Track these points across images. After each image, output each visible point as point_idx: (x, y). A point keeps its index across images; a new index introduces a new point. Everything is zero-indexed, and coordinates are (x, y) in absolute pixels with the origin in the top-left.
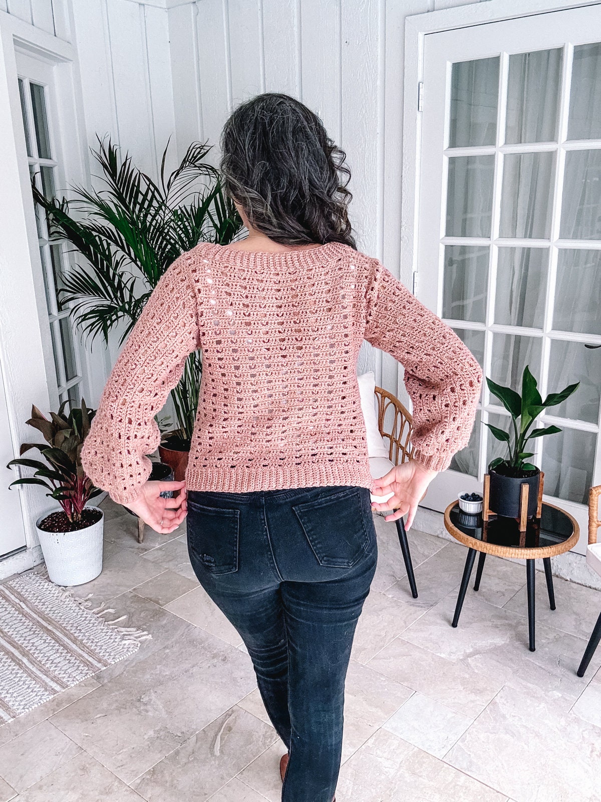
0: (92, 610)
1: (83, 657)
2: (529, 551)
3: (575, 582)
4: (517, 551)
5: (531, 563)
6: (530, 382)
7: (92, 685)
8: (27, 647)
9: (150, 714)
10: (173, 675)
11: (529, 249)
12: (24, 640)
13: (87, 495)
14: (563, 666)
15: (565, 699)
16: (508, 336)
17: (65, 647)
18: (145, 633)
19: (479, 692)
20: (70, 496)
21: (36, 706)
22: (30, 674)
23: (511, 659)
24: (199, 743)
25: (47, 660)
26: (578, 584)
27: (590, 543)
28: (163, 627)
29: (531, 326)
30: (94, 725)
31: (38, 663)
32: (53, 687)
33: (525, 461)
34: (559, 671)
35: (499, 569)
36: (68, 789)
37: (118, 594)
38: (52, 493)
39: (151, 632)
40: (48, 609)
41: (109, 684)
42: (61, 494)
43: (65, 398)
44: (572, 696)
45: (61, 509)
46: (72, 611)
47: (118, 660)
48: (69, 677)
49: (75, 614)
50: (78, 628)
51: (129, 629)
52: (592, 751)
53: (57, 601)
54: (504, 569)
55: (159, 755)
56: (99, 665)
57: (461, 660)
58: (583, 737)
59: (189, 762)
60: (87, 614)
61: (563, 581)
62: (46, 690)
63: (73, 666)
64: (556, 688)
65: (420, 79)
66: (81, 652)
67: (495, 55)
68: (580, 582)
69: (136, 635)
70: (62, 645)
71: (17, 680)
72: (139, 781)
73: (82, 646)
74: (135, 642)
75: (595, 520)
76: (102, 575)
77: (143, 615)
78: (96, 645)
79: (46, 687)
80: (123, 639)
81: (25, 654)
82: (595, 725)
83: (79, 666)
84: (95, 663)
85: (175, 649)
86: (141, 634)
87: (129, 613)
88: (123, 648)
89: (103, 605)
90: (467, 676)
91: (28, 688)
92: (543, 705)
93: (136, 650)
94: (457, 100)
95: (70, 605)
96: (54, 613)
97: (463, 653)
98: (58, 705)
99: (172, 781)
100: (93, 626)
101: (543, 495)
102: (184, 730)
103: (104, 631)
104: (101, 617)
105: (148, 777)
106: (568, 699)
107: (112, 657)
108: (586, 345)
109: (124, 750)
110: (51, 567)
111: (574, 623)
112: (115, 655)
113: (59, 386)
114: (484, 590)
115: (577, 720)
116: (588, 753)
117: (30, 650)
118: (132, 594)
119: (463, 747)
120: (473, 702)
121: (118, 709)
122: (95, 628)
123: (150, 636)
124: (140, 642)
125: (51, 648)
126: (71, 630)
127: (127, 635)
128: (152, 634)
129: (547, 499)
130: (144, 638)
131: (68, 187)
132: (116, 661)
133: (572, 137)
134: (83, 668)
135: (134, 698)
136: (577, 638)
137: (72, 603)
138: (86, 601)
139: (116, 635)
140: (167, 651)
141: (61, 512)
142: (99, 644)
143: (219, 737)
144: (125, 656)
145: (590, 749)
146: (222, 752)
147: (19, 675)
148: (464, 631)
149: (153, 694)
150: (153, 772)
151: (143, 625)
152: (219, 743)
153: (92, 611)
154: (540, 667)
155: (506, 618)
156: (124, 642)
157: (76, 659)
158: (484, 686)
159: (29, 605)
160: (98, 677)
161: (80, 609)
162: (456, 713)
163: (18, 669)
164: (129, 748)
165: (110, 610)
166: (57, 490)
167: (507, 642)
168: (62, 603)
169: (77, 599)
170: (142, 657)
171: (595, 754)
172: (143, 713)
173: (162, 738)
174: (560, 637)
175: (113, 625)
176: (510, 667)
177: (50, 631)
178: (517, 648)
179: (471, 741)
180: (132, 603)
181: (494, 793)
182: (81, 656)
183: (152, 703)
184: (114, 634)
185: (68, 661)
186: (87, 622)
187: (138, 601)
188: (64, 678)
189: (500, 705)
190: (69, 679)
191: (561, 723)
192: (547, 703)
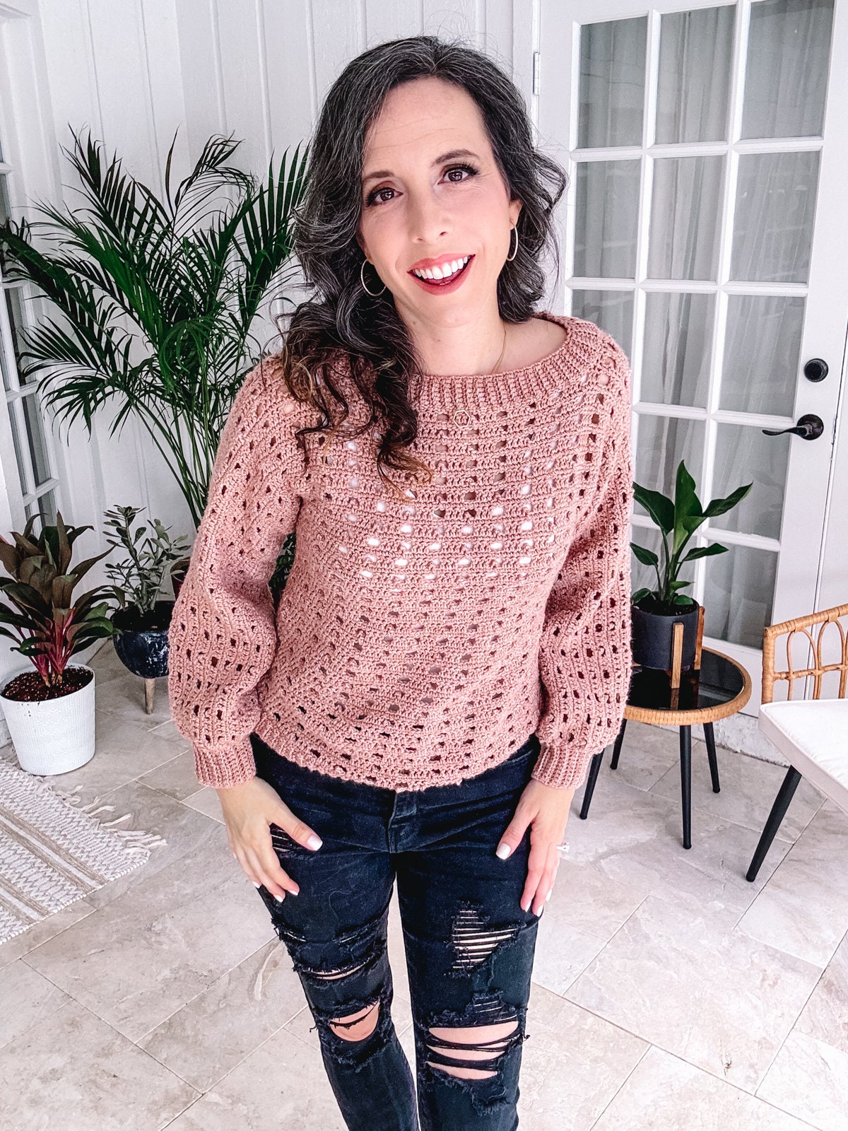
0: (82, 807)
1: (70, 872)
2: (682, 714)
3: (747, 755)
4: (666, 714)
5: (686, 729)
6: (686, 483)
7: (83, 910)
9: (165, 947)
10: (196, 894)
11: (689, 295)
13: (70, 649)
14: (728, 868)
15: (729, 911)
16: (661, 419)
17: (44, 859)
18: (158, 837)
19: (613, 904)
20: (46, 651)
21: (5, 940)
23: (659, 861)
24: (233, 984)
25: (19, 878)
26: (752, 756)
27: (763, 702)
28: (182, 828)
29: (691, 405)
30: (87, 964)
31: (6, 882)
32: (28, 914)
33: (680, 592)
34: (721, 874)
35: (646, 739)
36: (51, 1051)
37: (117, 785)
38: (19, 646)
39: (166, 835)
40: (19, 808)
41: (107, 909)
42: (33, 647)
43: (35, 510)
44: (739, 907)
45: (34, 669)
46: (53, 810)
47: (119, 876)
48: (50, 900)
49: (58, 814)
50: (62, 833)
51: (134, 833)
52: (763, 980)
53: (32, 796)
54: (652, 738)
55: (177, 1002)
56: (93, 883)
57: (591, 863)
58: (752, 961)
59: (219, 1010)
60: (74, 813)
61: (731, 753)
62: (18, 919)
63: (56, 885)
64: (719, 897)
65: (535, 47)
66: (66, 865)
67: (641, 14)
68: (754, 754)
69: (144, 841)
70: (39, 857)
72: (150, 1037)
73: (69, 857)
74: (142, 850)
75: (771, 671)
76: (96, 759)
77: (153, 812)
78: (88, 856)
79: (17, 915)
80: (126, 847)
82: (768, 944)
83: (64, 885)
84: (87, 880)
85: (199, 859)
86: (153, 838)
87: (134, 811)
88: (126, 859)
89: (97, 800)
90: (599, 884)
92: (700, 920)
93: (145, 861)
94: (589, 75)
95: (49, 802)
96: (27, 813)
97: (594, 853)
98: (36, 938)
99: (196, 1035)
100: (83, 830)
101: (704, 637)
102: (212, 967)
103: (98, 836)
104: (94, 817)
105: (163, 1031)
106: (732, 910)
107: (110, 872)
108: (764, 431)
109: (129, 997)
110: (22, 750)
111: (744, 810)
112: (115, 869)
113: (24, 494)
114: (623, 768)
115: (744, 939)
116: (758, 982)
118: (138, 785)
119: (591, 979)
120: (606, 918)
121: (120, 941)
122: (86, 832)
123: (164, 841)
124: (149, 849)
125: (24, 861)
126: (52, 835)
127: (131, 841)
128: (168, 839)
129: (709, 643)
130: (155, 844)
131: (30, 204)
132: (117, 877)
133: (747, 135)
134: (70, 888)
135: (143, 927)
136: (747, 829)
137: (52, 798)
138: (73, 795)
139: (116, 841)
140: (188, 861)
141: (34, 673)
142: (92, 854)
143: (260, 976)
144: (129, 870)
145: (761, 977)
146: (264, 994)
148: (595, 823)
149: (168, 920)
150: (169, 1025)
151: (156, 826)
152: (261, 983)
153: (82, 809)
154: (697, 869)
155: (653, 805)
156: (127, 851)
157: (59, 875)
158: (622, 897)
160: (91, 900)
161: (64, 807)
162: (583, 935)
164: (136, 993)
165: (107, 808)
166: (27, 642)
167: (654, 838)
168: (39, 799)
169: (59, 793)
170: (153, 871)
171: (766, 983)
172: (156, 945)
173: (182, 978)
174: (725, 829)
175: (111, 827)
176: (656, 870)
177: (23, 837)
178: (667, 844)
179: (602, 969)
180: (138, 796)
181: (631, 1038)
182: (67, 871)
183: (167, 932)
184: (113, 840)
185: (48, 879)
186: (74, 825)
187: (146, 795)
188: (43, 901)
189: (642, 921)
190: (50, 903)
191: (723, 943)
192: (705, 917)
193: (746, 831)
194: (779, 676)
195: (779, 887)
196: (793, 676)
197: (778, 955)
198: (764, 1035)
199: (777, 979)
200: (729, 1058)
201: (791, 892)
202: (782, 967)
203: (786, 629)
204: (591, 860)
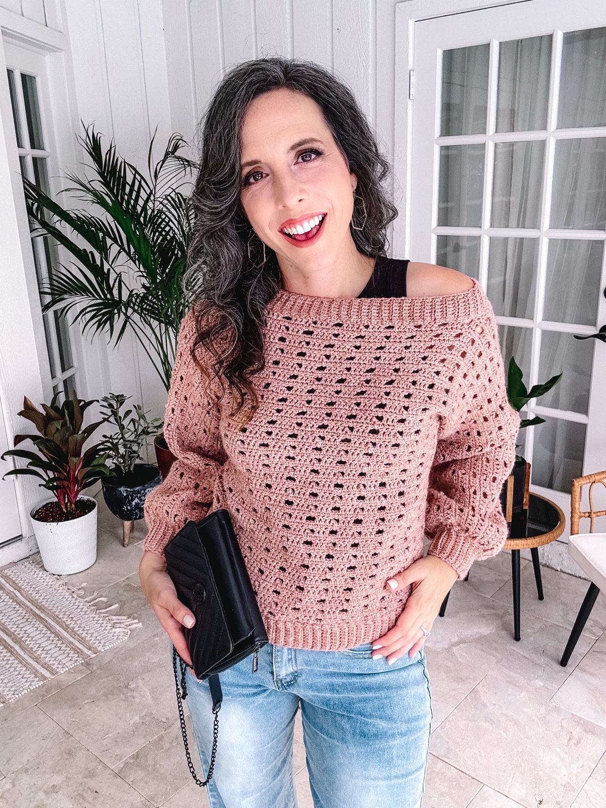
0: (84, 597)
1: (74, 644)
2: (512, 542)
3: (565, 573)
5: (517, 552)
6: (515, 373)
7: (81, 671)
8: (19, 634)
9: (137, 700)
10: (161, 663)
11: (522, 239)
12: (17, 627)
13: (80, 486)
14: (547, 656)
15: (546, 688)
16: (503, 327)
17: (57, 635)
18: (136, 621)
19: (461, 680)
20: (64, 487)
21: (26, 692)
22: (21, 661)
23: (496, 649)
25: (38, 647)
26: (568, 574)
27: (572, 534)
29: (523, 316)
30: (82, 711)
31: (30, 650)
32: (43, 673)
34: (542, 660)
36: (53, 772)
37: (111, 583)
38: (45, 483)
39: (142, 620)
40: (42, 598)
41: (98, 671)
42: (55, 484)
43: (61, 388)
44: (554, 685)
45: (56, 500)
47: (108, 648)
48: (59, 664)
49: (68, 602)
50: (71, 616)
51: (120, 618)
52: (570, 740)
53: (51, 589)
55: (143, 740)
56: (89, 653)
57: (446, 649)
59: (172, 747)
60: (79, 602)
61: (553, 571)
62: (36, 676)
63: (64, 653)
64: (539, 677)
66: (72, 639)
67: (485, 43)
68: (570, 572)
69: (127, 624)
70: (53, 633)
71: (8, 666)
72: (122, 765)
73: (73, 633)
74: (125, 630)
75: (577, 511)
76: (97, 564)
77: (134, 603)
78: (87, 633)
79: (36, 673)
80: (114, 627)
81: (17, 641)
82: (574, 713)
83: (69, 654)
84: (85, 650)
86: (131, 622)
87: (121, 601)
88: (113, 636)
89: (96, 594)
90: (450, 664)
91: (19, 674)
92: (524, 694)
93: (126, 638)
94: (448, 83)
95: (63, 594)
96: (47, 601)
97: (448, 642)
98: (48, 691)
99: (155, 765)
100: (85, 614)
101: (530, 485)
102: (169, 715)
103: (95, 619)
104: (93, 605)
105: (132, 761)
106: (549, 687)
107: (102, 645)
108: (575, 337)
109: (110, 735)
110: (45, 556)
111: (561, 613)
112: (105, 643)
113: (53, 377)
114: (473, 580)
115: (557, 709)
116: (566, 741)
117: (22, 637)
118: (125, 583)
119: (442, 734)
120: (454, 690)
121: (106, 695)
122: (87, 616)
123: (140, 624)
124: (130, 629)
125: (42, 635)
126: (63, 618)
127: (118, 623)
128: (143, 622)
129: (534, 489)
130: (134, 626)
132: (106, 649)
133: (561, 126)
134: (73, 655)
135: (122, 685)
136: (562, 627)
137: (65, 591)
138: (79, 589)
139: (107, 623)
140: (157, 639)
141: (55, 502)
142: (90, 632)
144: (115, 644)
145: (568, 737)
147: (10, 662)
148: (450, 620)
149: (140, 681)
150: (136, 757)
151: (135, 613)
153: (85, 600)
154: (524, 656)
155: (493, 608)
156: (114, 630)
157: (66, 646)
158: (467, 675)
159: (24, 593)
160: (88, 664)
161: (73, 597)
162: (437, 701)
163: (10, 656)
164: (114, 733)
165: (102, 599)
166: (51, 480)
167: (493, 632)
168: (56, 591)
169: (70, 587)
170: (132, 645)
171: (572, 742)
172: (130, 699)
173: (147, 723)
174: (546, 627)
175: (104, 613)
176: (494, 656)
177: (43, 619)
178: (503, 637)
179: (450, 728)
180: (124, 591)
181: (469, 779)
182: (72, 643)
183: (139, 689)
184: (105, 622)
185: (58, 649)
186: (79, 610)
187: (130, 590)
188: (54, 664)
189: (481, 693)
190: (58, 666)
191: (541, 711)
192: (528, 691)
193: (561, 629)
194: (583, 515)
195: (584, 671)
196: (594, 515)
197: (582, 721)
198: (568, 780)
199: (580, 739)
200: (541, 797)
201: (594, 675)
202: (584, 731)
203: (588, 481)
204: (446, 647)
